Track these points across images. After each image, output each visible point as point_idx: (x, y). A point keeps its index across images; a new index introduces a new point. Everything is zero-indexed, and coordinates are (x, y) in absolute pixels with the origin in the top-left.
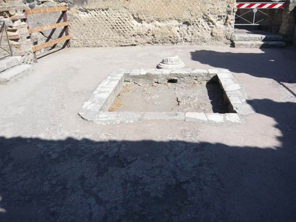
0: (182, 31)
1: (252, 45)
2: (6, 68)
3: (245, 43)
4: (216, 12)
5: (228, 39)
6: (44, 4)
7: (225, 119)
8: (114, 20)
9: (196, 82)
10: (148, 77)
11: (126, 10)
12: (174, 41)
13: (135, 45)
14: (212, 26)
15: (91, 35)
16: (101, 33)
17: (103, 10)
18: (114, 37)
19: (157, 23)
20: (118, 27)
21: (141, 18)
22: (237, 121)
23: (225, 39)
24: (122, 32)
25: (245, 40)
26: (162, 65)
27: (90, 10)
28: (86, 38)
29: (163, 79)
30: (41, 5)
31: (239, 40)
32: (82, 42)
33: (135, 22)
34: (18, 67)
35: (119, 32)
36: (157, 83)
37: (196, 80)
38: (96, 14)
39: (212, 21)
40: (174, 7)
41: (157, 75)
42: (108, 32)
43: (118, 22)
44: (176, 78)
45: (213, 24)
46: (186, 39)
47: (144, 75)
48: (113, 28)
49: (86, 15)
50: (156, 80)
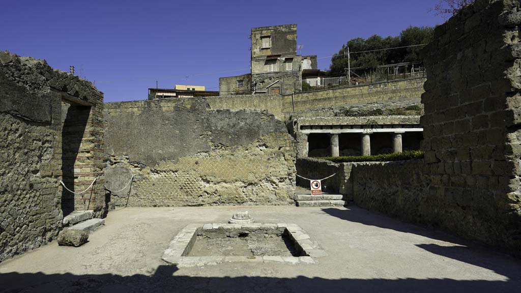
0: (247, 192)
1: (315, 203)
2: (79, 220)
3: (308, 202)
4: (278, 175)
5: (292, 199)
6: (116, 164)
7: (299, 260)
8: (183, 180)
9: (267, 235)
10: (220, 231)
11: (194, 172)
12: (239, 201)
13: (202, 205)
14: (276, 187)
15: (159, 194)
16: (169, 193)
17: (173, 172)
18: (182, 197)
19: (224, 184)
20: (186, 187)
21: (209, 179)
22: (311, 262)
23: (288, 200)
24: (190, 192)
25: (307, 200)
26: (233, 221)
27: (161, 171)
28: (154, 197)
29: (235, 233)
30: (114, 166)
31: (302, 200)
32: (149, 201)
33: (202, 183)
34: (89, 221)
35: (187, 192)
36: (229, 236)
37: (266, 233)
38: (167, 175)
39: (274, 183)
40: (240, 170)
41: (229, 229)
42: (176, 192)
43: (186, 183)
44: (247, 232)
45: (276, 185)
46: (251, 199)
47: (216, 229)
48: (182, 188)
49: (157, 176)
50: (228, 234)
